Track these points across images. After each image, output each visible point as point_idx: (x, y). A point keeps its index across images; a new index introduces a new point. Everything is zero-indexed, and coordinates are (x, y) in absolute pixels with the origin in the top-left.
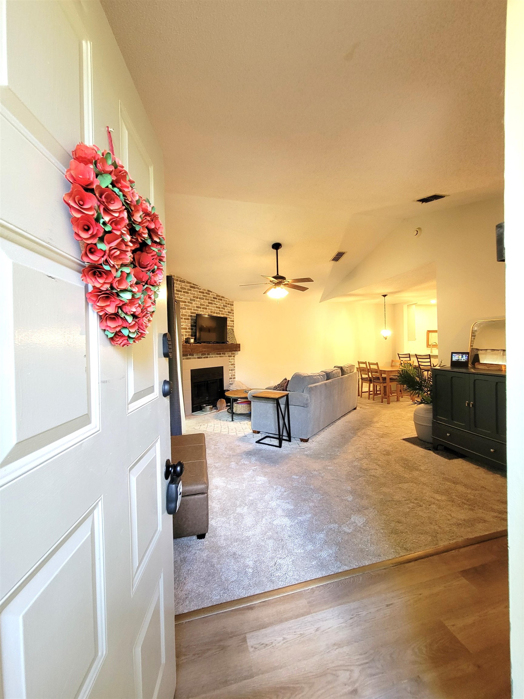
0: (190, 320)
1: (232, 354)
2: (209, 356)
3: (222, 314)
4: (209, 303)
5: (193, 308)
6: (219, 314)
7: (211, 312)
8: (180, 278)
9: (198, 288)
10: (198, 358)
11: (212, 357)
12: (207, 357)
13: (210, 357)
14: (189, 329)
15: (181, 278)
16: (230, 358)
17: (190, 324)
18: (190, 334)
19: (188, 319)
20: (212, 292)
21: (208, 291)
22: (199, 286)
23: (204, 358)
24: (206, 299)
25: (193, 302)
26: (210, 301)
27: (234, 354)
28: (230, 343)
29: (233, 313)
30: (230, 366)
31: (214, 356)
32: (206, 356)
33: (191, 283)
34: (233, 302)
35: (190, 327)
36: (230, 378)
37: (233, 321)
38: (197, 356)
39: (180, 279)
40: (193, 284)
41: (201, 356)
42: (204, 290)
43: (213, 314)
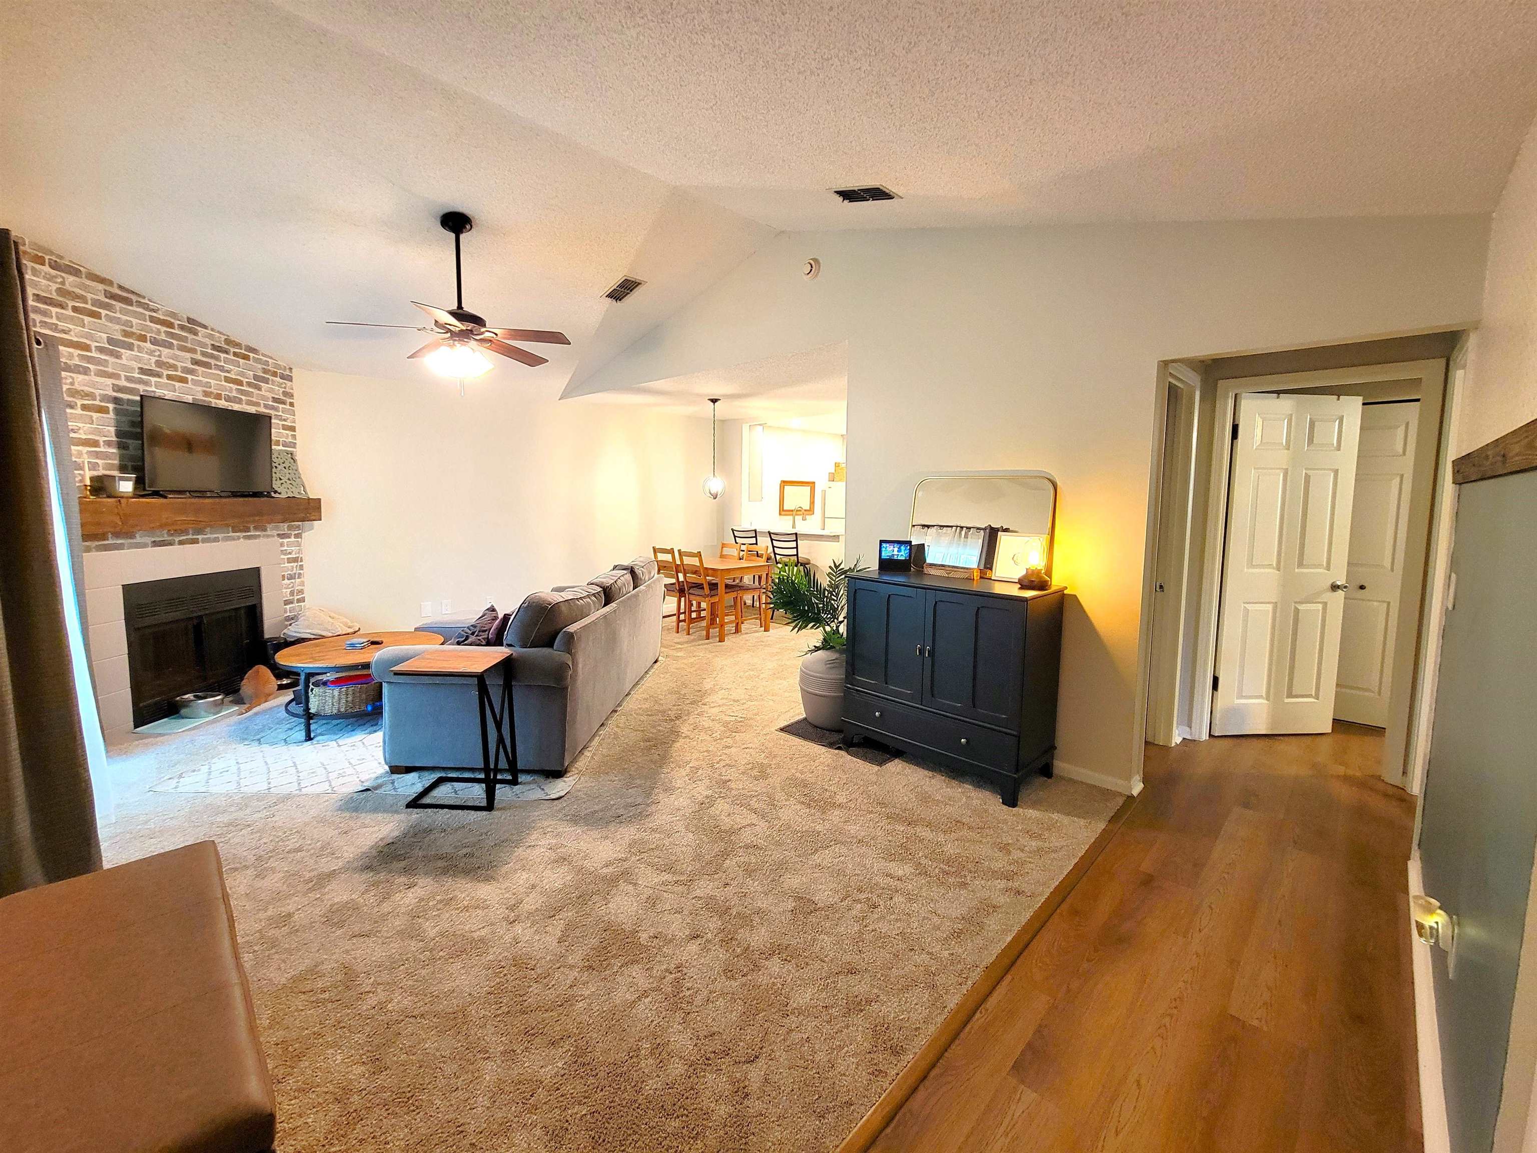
0: (112, 415)
1: (289, 528)
2: (200, 537)
3: (250, 403)
4: (196, 362)
5: (123, 374)
6: (240, 401)
7: (206, 394)
8: (52, 253)
9: (146, 307)
10: (156, 544)
11: (216, 540)
12: (195, 542)
13: (205, 541)
14: (108, 444)
15: (61, 258)
16: (285, 541)
17: (112, 430)
18: (116, 462)
19: (102, 410)
20: (205, 327)
21: (189, 320)
22: (149, 300)
23: (181, 543)
24: (183, 349)
25: (123, 351)
26: (199, 357)
27: (298, 527)
28: (284, 496)
29: (292, 404)
30: (287, 565)
31: (220, 536)
32: (190, 537)
33: (111, 283)
34: (291, 369)
35: (114, 439)
36: (287, 603)
37: (293, 429)
38: (148, 540)
39: (54, 258)
40: (121, 287)
41: (166, 538)
42: (173, 315)
43: (213, 401)
